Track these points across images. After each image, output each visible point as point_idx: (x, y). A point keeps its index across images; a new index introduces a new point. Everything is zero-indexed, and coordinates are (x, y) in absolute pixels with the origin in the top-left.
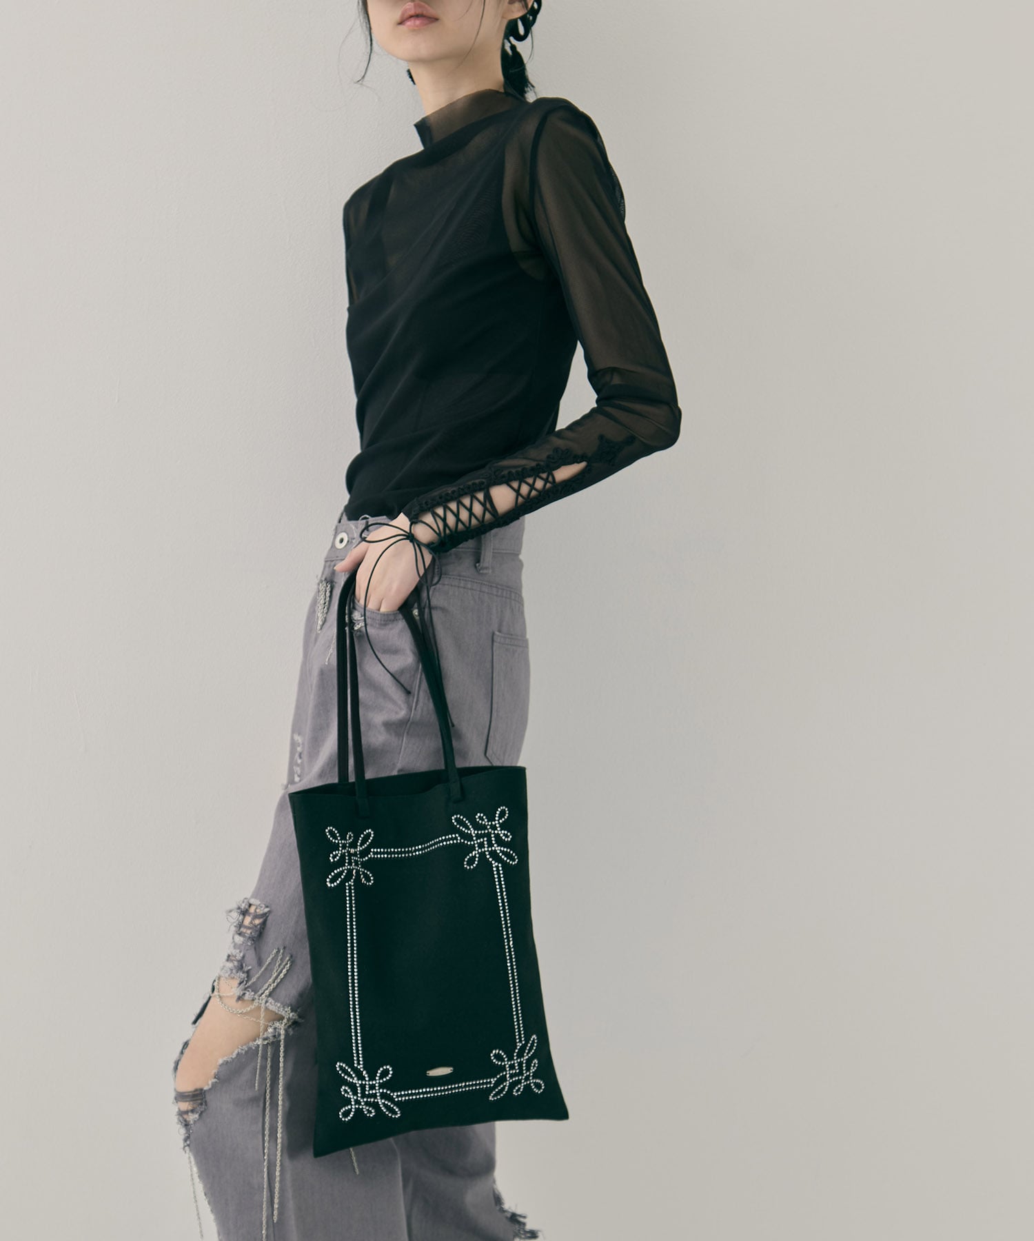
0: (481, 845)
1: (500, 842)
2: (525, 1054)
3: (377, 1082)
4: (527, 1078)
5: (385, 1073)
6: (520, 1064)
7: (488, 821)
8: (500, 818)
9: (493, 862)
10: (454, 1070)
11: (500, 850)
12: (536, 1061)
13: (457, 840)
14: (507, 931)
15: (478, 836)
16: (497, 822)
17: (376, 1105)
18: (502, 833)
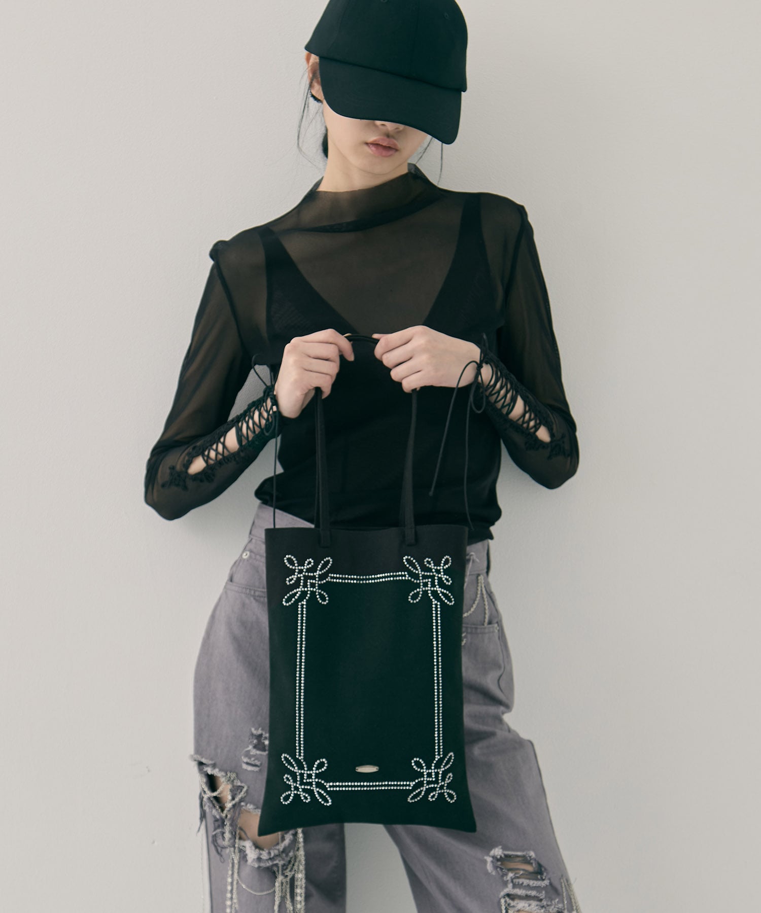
0: (425, 585)
1: (442, 584)
2: (442, 767)
3: (314, 772)
4: (442, 787)
5: (321, 765)
6: (437, 774)
7: (434, 566)
8: (445, 564)
9: (433, 600)
10: (380, 770)
11: (441, 591)
12: (451, 774)
13: (405, 577)
14: (438, 659)
15: (424, 577)
16: (441, 568)
17: (310, 792)
18: (444, 577)
